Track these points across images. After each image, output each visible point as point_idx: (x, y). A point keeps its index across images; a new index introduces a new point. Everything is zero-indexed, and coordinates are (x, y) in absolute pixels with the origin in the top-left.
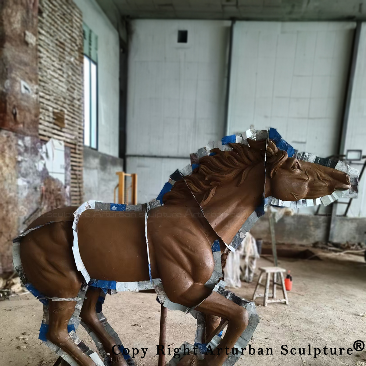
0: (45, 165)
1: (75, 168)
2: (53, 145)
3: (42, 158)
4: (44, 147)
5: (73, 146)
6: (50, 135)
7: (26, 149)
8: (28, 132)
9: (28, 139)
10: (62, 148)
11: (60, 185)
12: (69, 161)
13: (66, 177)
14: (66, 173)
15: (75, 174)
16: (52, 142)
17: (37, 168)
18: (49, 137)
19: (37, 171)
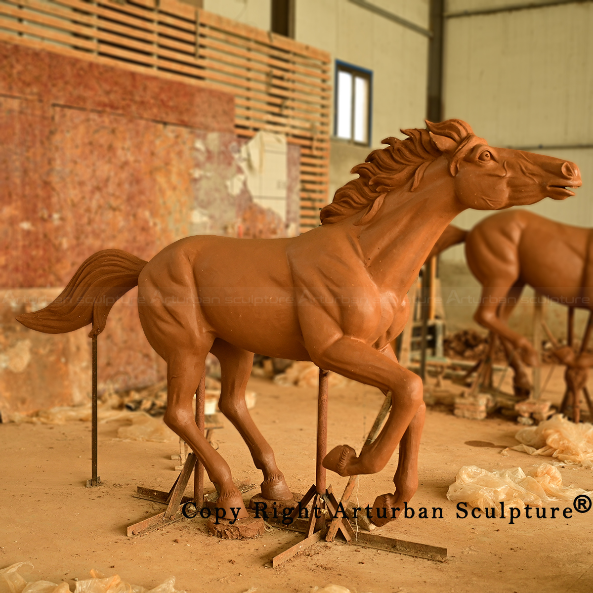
0: (245, 183)
1: (309, 186)
2: (262, 144)
3: (240, 170)
4: (243, 149)
5: (307, 143)
6: (257, 125)
7: (209, 155)
8: (214, 125)
9: (213, 138)
10: (284, 147)
11: (276, 222)
12: (298, 173)
13: (288, 205)
14: (288, 198)
15: (309, 199)
16: (261, 138)
17: (230, 190)
18: (256, 130)
19: (229, 195)
